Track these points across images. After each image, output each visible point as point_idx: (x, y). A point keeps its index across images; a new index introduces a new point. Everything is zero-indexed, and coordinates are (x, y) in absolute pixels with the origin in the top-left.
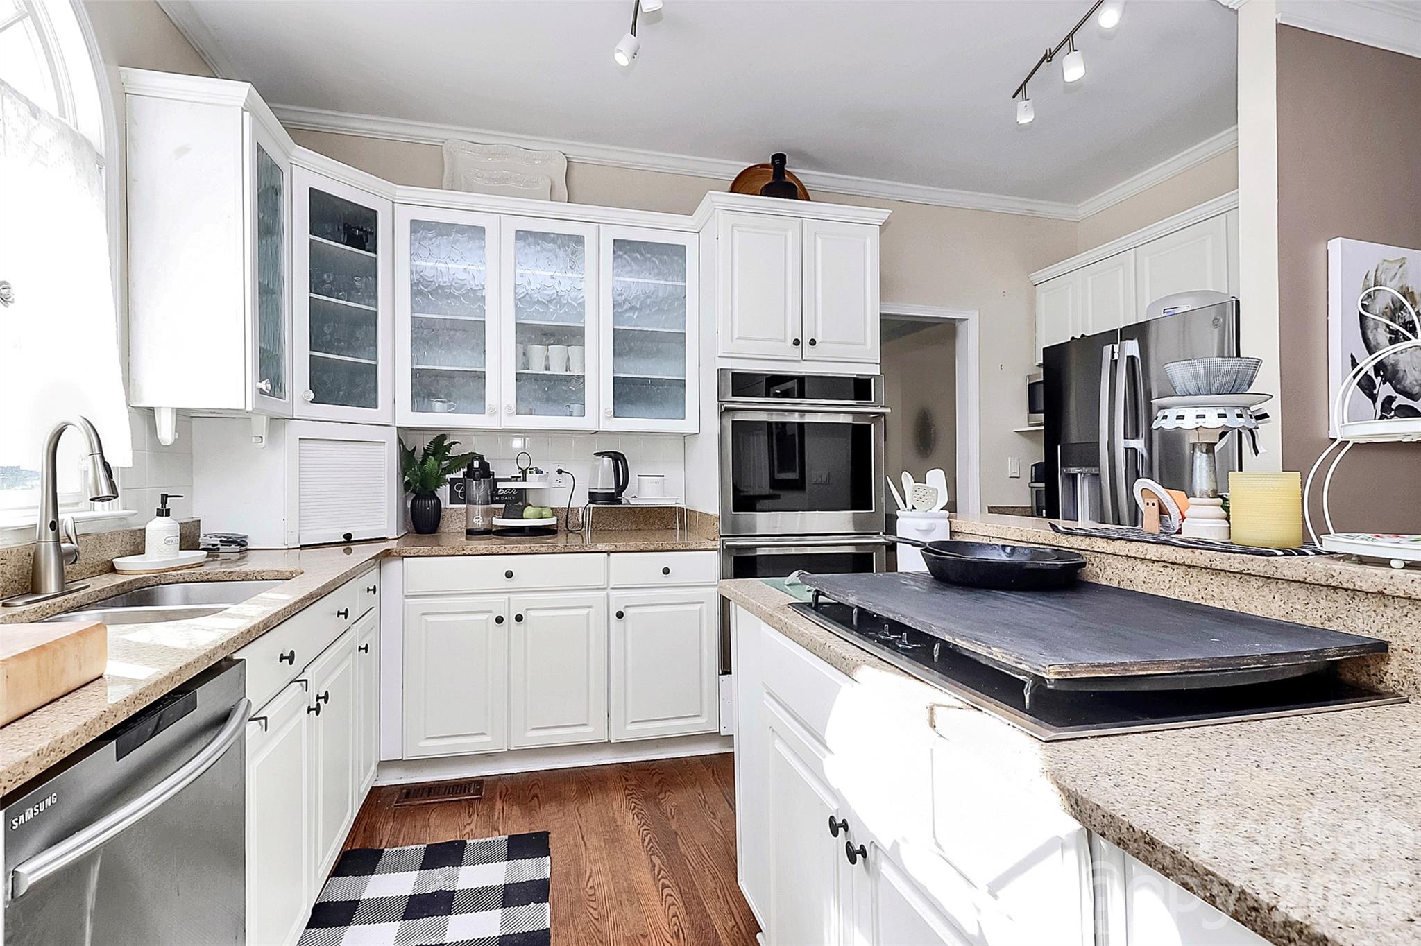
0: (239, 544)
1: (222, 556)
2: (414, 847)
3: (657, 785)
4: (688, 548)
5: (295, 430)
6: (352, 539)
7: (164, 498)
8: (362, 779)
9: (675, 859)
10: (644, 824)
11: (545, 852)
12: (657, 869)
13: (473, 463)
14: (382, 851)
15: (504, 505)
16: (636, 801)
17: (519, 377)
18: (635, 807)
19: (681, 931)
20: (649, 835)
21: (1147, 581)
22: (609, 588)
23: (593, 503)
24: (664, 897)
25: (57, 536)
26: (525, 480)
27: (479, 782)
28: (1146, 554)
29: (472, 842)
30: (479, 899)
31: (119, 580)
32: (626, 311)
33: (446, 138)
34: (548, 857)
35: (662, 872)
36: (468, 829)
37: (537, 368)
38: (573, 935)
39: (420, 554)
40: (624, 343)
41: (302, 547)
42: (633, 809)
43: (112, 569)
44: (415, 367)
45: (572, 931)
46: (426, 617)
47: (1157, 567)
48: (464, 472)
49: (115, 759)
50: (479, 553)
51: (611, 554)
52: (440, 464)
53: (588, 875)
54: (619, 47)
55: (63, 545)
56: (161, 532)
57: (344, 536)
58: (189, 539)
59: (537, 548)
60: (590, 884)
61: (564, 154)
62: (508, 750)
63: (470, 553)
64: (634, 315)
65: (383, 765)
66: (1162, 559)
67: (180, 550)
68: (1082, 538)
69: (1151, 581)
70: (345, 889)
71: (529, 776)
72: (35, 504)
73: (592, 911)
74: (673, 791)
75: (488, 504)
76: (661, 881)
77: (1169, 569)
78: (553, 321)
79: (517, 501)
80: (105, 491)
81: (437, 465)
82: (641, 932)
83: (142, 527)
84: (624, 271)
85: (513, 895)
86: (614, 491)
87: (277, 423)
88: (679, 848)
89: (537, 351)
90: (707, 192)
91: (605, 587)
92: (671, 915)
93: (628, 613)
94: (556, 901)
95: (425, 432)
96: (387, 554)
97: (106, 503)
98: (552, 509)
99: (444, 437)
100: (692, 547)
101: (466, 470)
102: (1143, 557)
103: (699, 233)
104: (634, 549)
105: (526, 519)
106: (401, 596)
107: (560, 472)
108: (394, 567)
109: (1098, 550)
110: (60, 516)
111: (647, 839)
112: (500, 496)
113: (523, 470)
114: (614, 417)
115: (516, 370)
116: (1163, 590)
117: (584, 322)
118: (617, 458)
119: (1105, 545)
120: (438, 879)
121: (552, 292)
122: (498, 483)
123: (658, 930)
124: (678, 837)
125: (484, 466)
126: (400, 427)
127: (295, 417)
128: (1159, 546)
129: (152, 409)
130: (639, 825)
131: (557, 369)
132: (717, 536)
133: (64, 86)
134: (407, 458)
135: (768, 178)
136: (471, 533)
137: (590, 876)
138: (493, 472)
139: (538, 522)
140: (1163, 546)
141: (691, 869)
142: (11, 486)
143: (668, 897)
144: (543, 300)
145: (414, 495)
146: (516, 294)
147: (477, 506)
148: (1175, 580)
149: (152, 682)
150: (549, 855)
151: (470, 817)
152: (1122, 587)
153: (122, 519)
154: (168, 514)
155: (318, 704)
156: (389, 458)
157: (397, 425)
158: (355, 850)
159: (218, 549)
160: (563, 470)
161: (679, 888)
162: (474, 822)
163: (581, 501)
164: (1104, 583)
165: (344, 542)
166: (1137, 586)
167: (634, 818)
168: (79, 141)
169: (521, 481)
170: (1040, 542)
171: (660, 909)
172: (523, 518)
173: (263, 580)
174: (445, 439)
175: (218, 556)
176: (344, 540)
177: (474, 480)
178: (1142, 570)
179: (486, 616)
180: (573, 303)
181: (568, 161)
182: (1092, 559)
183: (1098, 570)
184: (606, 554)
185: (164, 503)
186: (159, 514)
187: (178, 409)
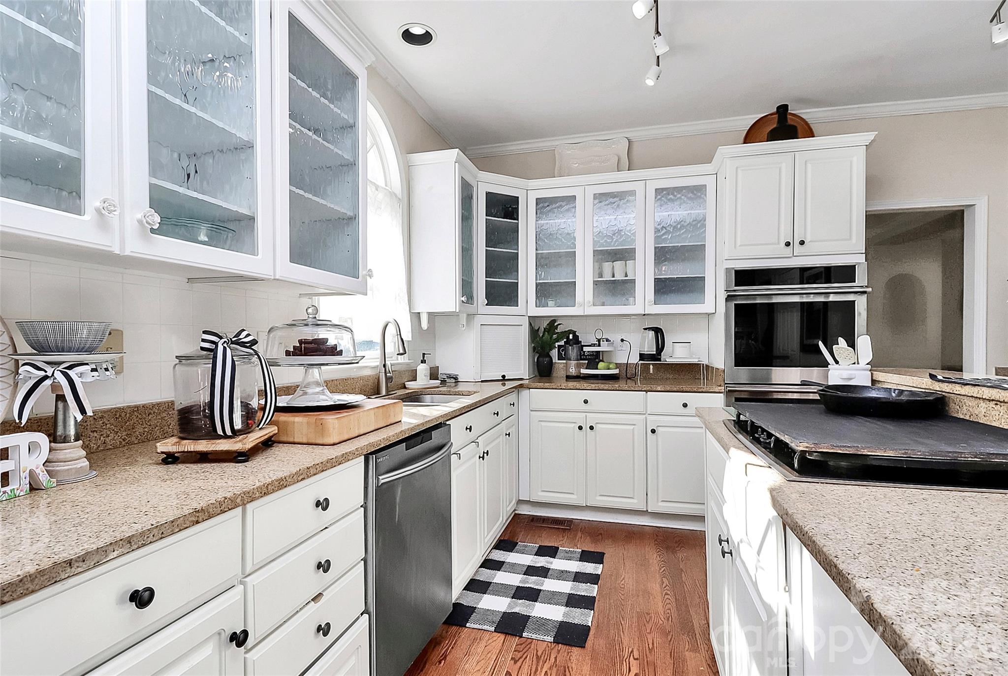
0: (454, 378)
1: (448, 384)
2: (533, 545)
3: (676, 543)
4: (701, 390)
5: (479, 320)
6: (506, 378)
7: (424, 354)
8: (508, 504)
9: (678, 583)
10: (662, 561)
11: (601, 562)
12: (664, 585)
13: (569, 336)
14: (518, 543)
15: (587, 361)
16: (661, 548)
17: (596, 283)
18: (659, 551)
19: (670, 617)
20: (664, 568)
21: (986, 414)
22: (647, 414)
23: (642, 360)
24: (665, 599)
25: (385, 370)
26: (599, 345)
27: (570, 522)
28: (983, 395)
29: (562, 548)
30: (562, 575)
31: (407, 391)
32: (664, 234)
33: (557, 144)
34: (602, 565)
35: (667, 587)
36: (561, 543)
37: (607, 277)
38: (608, 603)
39: (538, 387)
40: (662, 255)
41: (482, 381)
42: (658, 552)
43: (405, 387)
44: (538, 281)
45: (607, 601)
46: (542, 423)
47: (992, 404)
48: (565, 341)
49: (405, 450)
50: (569, 388)
51: (648, 393)
52: (551, 338)
53: (622, 578)
54: (647, 76)
55: (388, 375)
56: (422, 370)
57: (502, 376)
58: (434, 374)
59: (602, 386)
60: (623, 582)
61: (626, 138)
62: (586, 506)
63: (564, 388)
64: (668, 236)
65: (520, 502)
66: (992, 398)
67: (430, 379)
68: (947, 384)
69: (988, 415)
70: (498, 555)
71: (598, 523)
72: (377, 357)
73: (620, 595)
74: (686, 547)
75: (578, 360)
76: (665, 591)
77: (999, 406)
78: (616, 246)
79: (594, 359)
80: (401, 351)
81: (549, 338)
82: (647, 612)
83: (415, 369)
84: (662, 208)
85: (579, 577)
86: (655, 353)
87: (470, 317)
88: (682, 578)
89: (607, 266)
90: (718, 147)
91: (644, 413)
92: (666, 608)
93: (659, 431)
94: (602, 586)
95: (545, 318)
96: (521, 386)
97: (402, 356)
98: (616, 364)
99: (554, 321)
100: (703, 390)
101: (565, 340)
102: (981, 397)
103: (716, 174)
104: (663, 390)
105: (600, 369)
106: (529, 411)
107: (622, 340)
108: (525, 393)
109: (956, 393)
110: (387, 362)
111: (662, 570)
112: (586, 356)
113: (598, 340)
114: (655, 304)
115: (593, 278)
116: (994, 421)
117: (635, 245)
118: (658, 331)
119: (960, 389)
120: (542, 561)
121: (615, 229)
122: (584, 348)
123: (657, 613)
124: (683, 572)
125: (576, 337)
126: (531, 316)
127: (479, 313)
128: (990, 389)
129: (419, 313)
130: (659, 561)
131: (619, 277)
132: (723, 384)
133: (387, 171)
134: (534, 333)
135: (774, 124)
136: (569, 378)
137: (624, 579)
138: (581, 341)
139: (608, 372)
140: (992, 389)
141: (686, 589)
142: (370, 349)
143: (668, 600)
144: (610, 234)
145: (538, 355)
146: (593, 233)
147: (572, 362)
148: (1002, 414)
149: (417, 424)
150: (603, 564)
151: (563, 537)
152: (971, 420)
153: (408, 364)
154: (425, 363)
155: (483, 455)
156: (524, 333)
157: (528, 315)
158: (505, 540)
159: (446, 381)
160: (624, 339)
161: (676, 597)
162: (565, 540)
163: (635, 359)
164: (962, 417)
165: (501, 380)
166: (980, 418)
167: (657, 557)
168: (393, 194)
169: (597, 346)
170: (924, 387)
171: (660, 604)
172: (597, 369)
173: (463, 395)
174: (555, 322)
175: (446, 384)
176: (502, 378)
177: (570, 346)
178: (983, 407)
179: (574, 425)
180: (628, 234)
181: (629, 142)
182: (955, 400)
183: (958, 407)
184: (645, 392)
185: (424, 357)
186: (422, 362)
187: (429, 313)
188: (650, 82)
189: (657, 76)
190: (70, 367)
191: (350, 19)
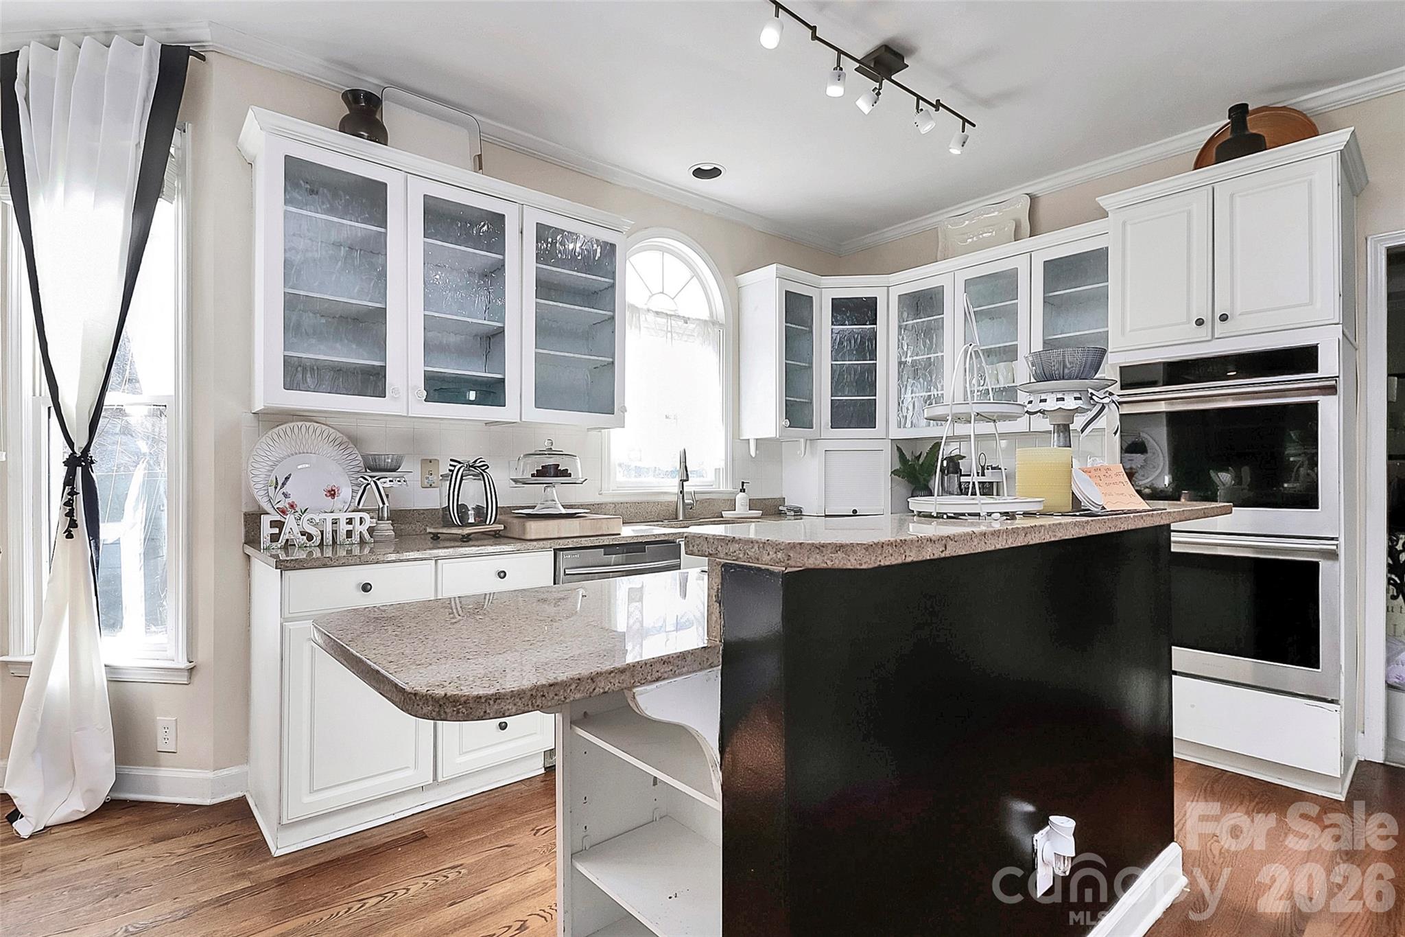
5: (822, 446)
7: (743, 483)
25: (683, 496)
26: (984, 475)
33: (943, 219)
41: (828, 516)
43: (721, 516)
55: (686, 501)
56: (740, 499)
57: (852, 511)
61: (1027, 194)
87: (813, 442)
113: (983, 468)
117: (1018, 340)
125: (953, 464)
126: (893, 439)
127: (822, 438)
129: (746, 440)
133: (711, 299)
153: (727, 492)
156: (885, 460)
157: (890, 437)
168: (709, 322)
176: (852, 513)
177: (945, 476)
181: (1031, 199)
185: (743, 486)
186: (741, 491)
187: (757, 439)
188: (956, 151)
189: (962, 142)
190: (378, 479)
191: (641, 175)
